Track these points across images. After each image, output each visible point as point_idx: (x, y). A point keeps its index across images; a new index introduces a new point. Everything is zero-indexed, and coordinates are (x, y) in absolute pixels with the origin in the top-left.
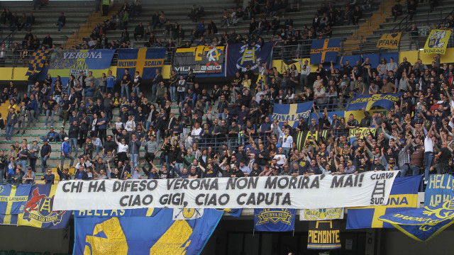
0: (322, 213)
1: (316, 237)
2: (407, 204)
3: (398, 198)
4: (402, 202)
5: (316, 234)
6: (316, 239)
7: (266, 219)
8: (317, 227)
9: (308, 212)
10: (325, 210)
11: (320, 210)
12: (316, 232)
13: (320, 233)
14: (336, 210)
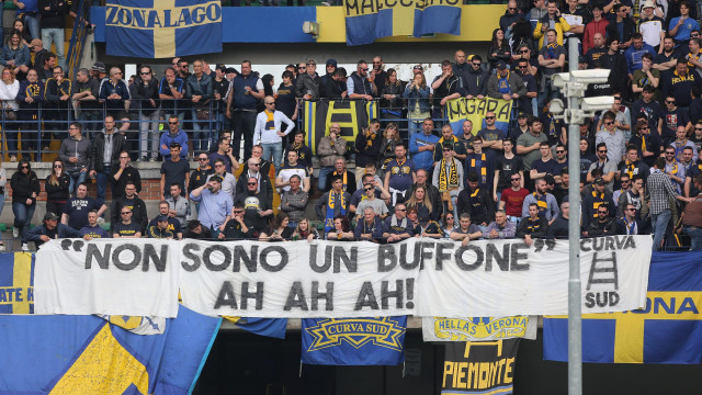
0: (481, 327)
1: (463, 375)
2: (696, 312)
3: (673, 300)
4: (683, 309)
5: (465, 370)
6: (464, 380)
7: (334, 338)
8: (466, 355)
9: (445, 323)
10: (486, 320)
11: (476, 320)
12: (464, 365)
13: (473, 368)
14: (516, 318)
